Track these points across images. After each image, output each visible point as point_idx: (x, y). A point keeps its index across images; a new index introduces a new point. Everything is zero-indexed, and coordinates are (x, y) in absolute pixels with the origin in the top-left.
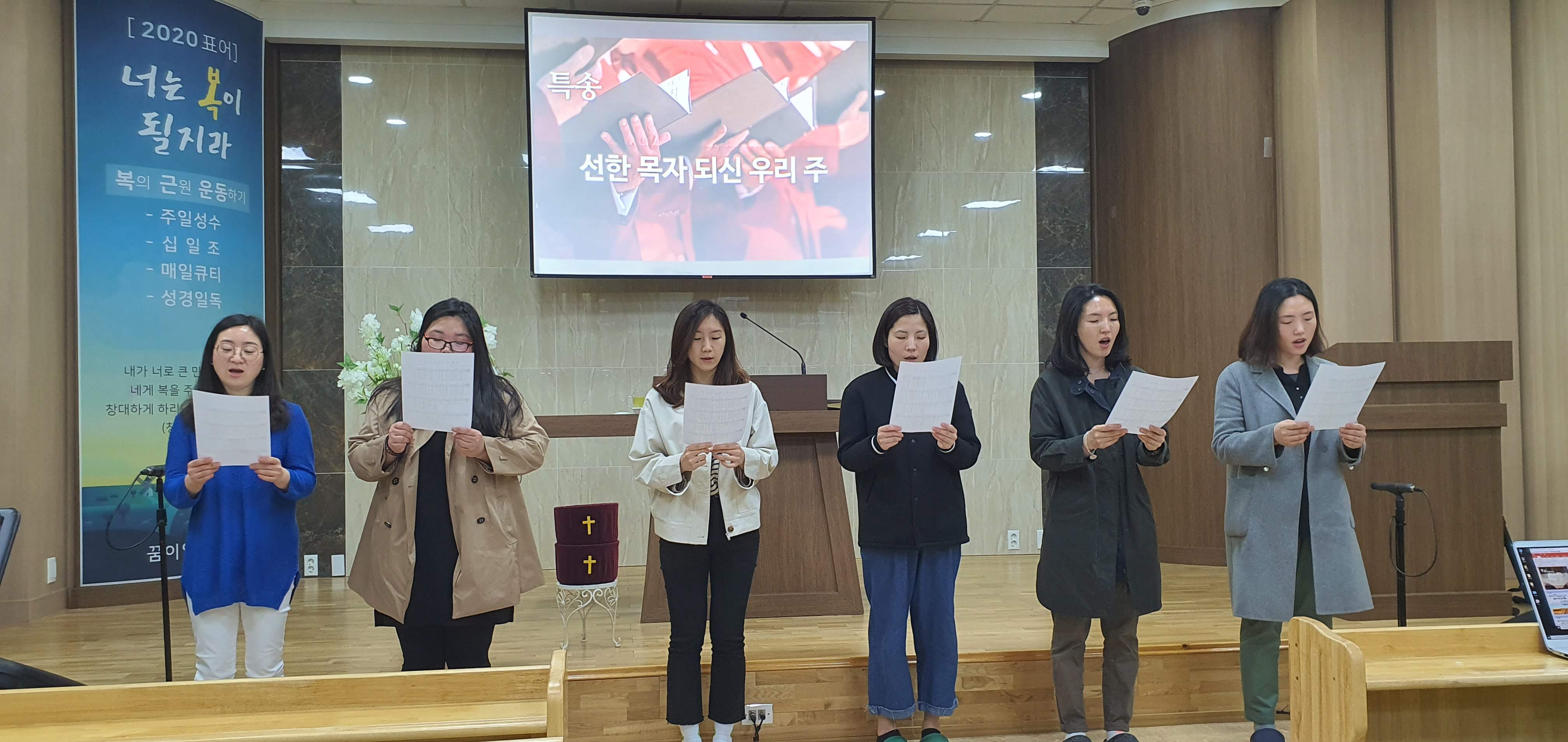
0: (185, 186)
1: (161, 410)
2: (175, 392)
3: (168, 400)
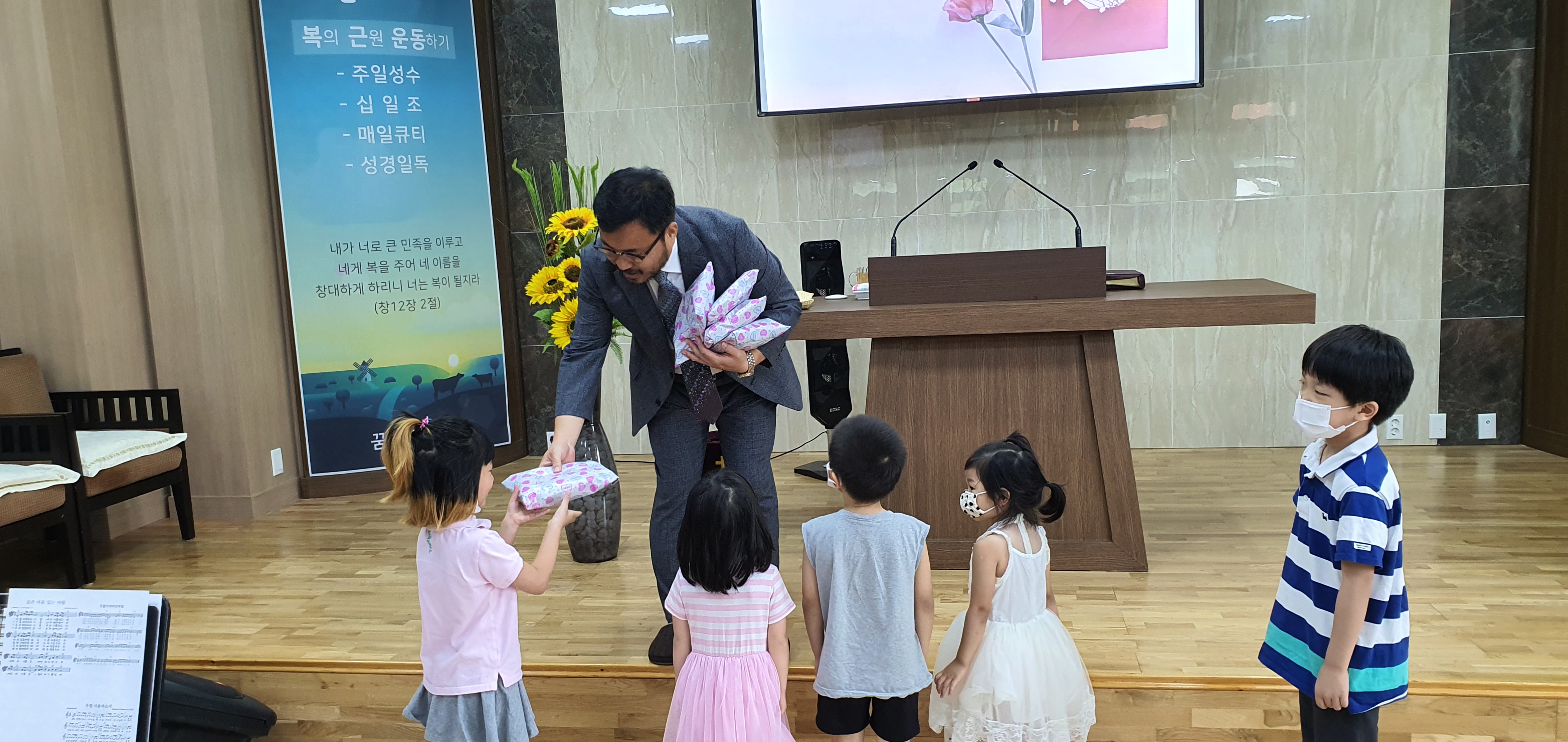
0: (377, 36)
1: (372, 288)
2: (385, 269)
3: (378, 277)
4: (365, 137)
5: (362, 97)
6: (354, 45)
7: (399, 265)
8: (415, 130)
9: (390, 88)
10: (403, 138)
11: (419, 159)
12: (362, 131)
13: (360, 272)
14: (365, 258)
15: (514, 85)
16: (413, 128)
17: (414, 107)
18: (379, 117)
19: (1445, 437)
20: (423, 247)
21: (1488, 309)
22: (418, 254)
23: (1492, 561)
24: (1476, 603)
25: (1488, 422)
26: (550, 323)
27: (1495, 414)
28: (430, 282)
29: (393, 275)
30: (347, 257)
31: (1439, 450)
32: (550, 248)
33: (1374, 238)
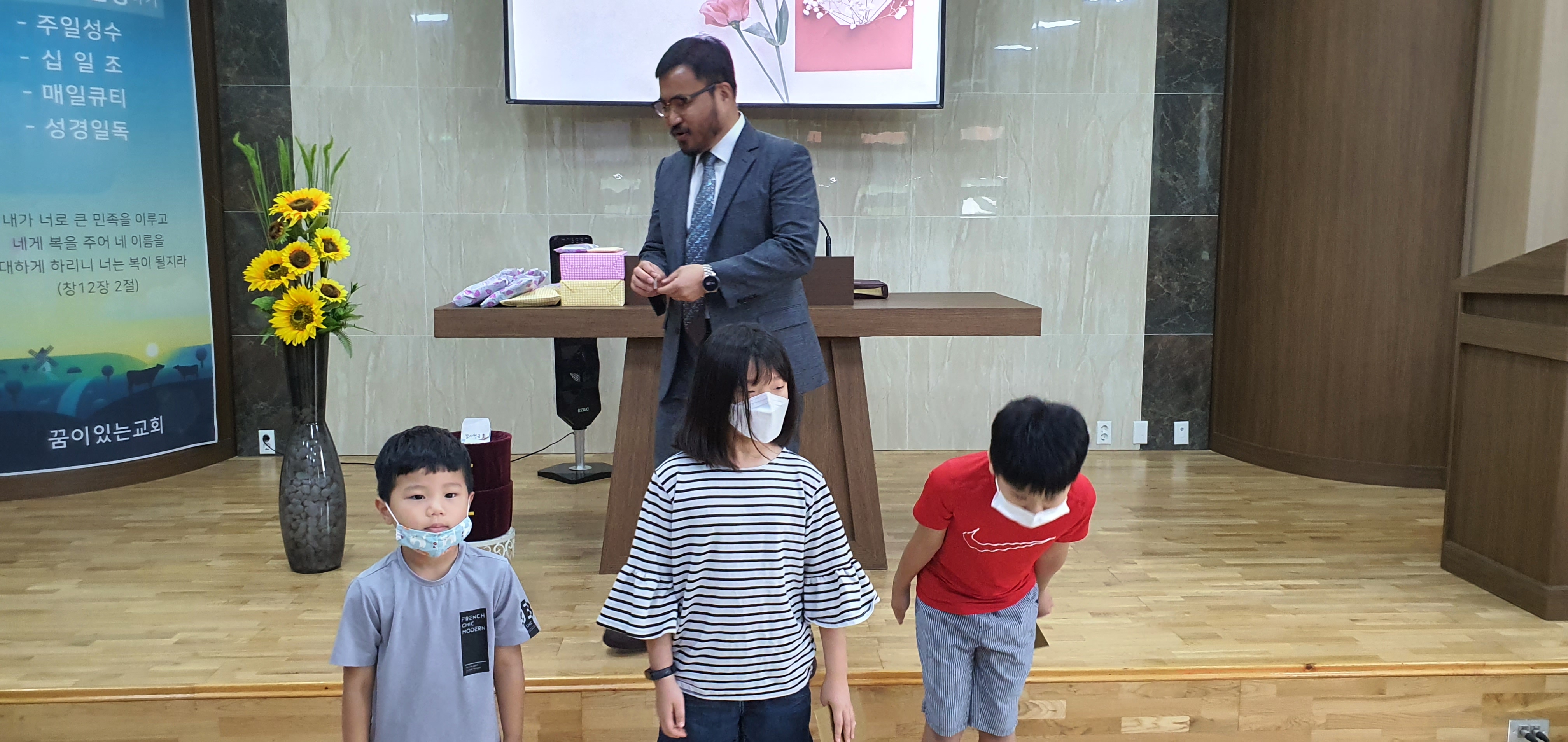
1: (55, 267)
2: (71, 245)
3: (64, 255)
4: (51, 97)
5: (48, 52)
7: (90, 242)
8: (114, 93)
9: (83, 44)
10: (98, 101)
11: (118, 125)
12: (48, 89)
13: (40, 247)
14: (46, 232)
15: (233, 53)
16: (112, 91)
17: (114, 67)
18: (69, 75)
19: (1146, 442)
20: (119, 222)
21: (1184, 327)
22: (113, 231)
23: (1188, 556)
24: (1175, 596)
25: (1182, 429)
26: (271, 312)
27: (1187, 422)
28: (127, 262)
29: (82, 253)
30: (25, 231)
31: (1141, 455)
32: (274, 231)
33: (1090, 258)
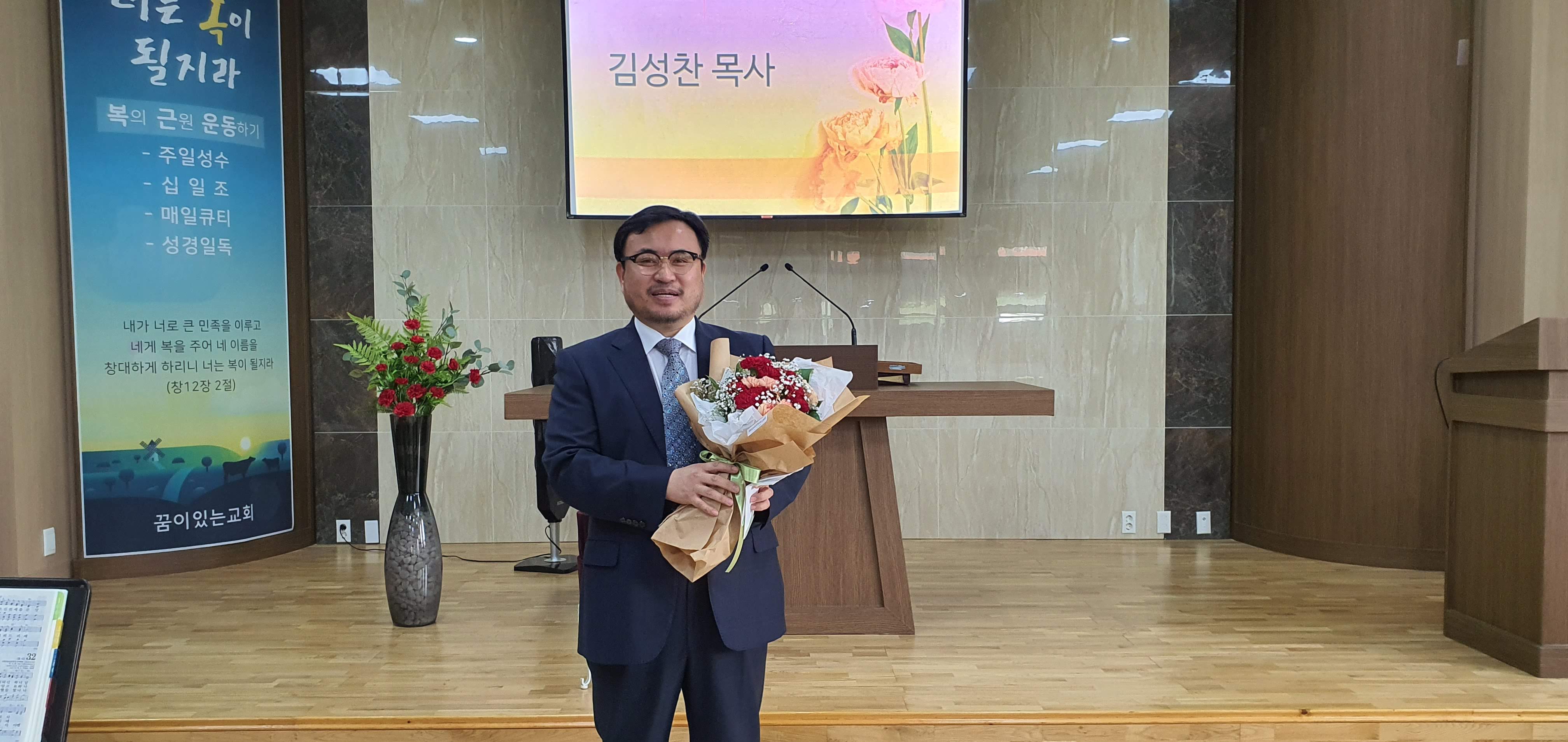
0: (186, 120)
1: (165, 367)
2: (180, 348)
3: (173, 357)
4: (168, 218)
5: (167, 178)
6: (162, 126)
7: (195, 345)
8: (221, 214)
9: (197, 171)
10: (207, 221)
11: (223, 242)
12: (166, 211)
13: (154, 350)
14: (159, 337)
15: (322, 178)
16: (219, 212)
17: (221, 191)
18: (185, 199)
19: (1170, 531)
20: (221, 328)
21: (1203, 420)
22: (215, 336)
23: (1199, 625)
24: (1184, 656)
25: (1204, 519)
27: (1209, 512)
28: (226, 363)
29: (189, 355)
30: (141, 335)
31: (1165, 544)
33: (1110, 355)
